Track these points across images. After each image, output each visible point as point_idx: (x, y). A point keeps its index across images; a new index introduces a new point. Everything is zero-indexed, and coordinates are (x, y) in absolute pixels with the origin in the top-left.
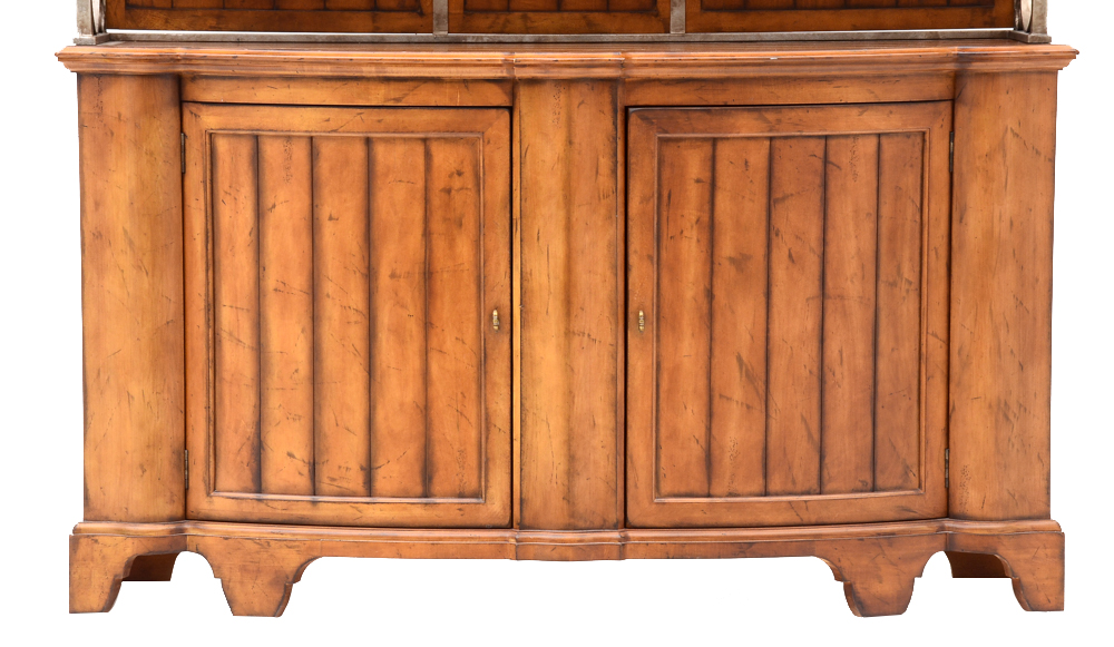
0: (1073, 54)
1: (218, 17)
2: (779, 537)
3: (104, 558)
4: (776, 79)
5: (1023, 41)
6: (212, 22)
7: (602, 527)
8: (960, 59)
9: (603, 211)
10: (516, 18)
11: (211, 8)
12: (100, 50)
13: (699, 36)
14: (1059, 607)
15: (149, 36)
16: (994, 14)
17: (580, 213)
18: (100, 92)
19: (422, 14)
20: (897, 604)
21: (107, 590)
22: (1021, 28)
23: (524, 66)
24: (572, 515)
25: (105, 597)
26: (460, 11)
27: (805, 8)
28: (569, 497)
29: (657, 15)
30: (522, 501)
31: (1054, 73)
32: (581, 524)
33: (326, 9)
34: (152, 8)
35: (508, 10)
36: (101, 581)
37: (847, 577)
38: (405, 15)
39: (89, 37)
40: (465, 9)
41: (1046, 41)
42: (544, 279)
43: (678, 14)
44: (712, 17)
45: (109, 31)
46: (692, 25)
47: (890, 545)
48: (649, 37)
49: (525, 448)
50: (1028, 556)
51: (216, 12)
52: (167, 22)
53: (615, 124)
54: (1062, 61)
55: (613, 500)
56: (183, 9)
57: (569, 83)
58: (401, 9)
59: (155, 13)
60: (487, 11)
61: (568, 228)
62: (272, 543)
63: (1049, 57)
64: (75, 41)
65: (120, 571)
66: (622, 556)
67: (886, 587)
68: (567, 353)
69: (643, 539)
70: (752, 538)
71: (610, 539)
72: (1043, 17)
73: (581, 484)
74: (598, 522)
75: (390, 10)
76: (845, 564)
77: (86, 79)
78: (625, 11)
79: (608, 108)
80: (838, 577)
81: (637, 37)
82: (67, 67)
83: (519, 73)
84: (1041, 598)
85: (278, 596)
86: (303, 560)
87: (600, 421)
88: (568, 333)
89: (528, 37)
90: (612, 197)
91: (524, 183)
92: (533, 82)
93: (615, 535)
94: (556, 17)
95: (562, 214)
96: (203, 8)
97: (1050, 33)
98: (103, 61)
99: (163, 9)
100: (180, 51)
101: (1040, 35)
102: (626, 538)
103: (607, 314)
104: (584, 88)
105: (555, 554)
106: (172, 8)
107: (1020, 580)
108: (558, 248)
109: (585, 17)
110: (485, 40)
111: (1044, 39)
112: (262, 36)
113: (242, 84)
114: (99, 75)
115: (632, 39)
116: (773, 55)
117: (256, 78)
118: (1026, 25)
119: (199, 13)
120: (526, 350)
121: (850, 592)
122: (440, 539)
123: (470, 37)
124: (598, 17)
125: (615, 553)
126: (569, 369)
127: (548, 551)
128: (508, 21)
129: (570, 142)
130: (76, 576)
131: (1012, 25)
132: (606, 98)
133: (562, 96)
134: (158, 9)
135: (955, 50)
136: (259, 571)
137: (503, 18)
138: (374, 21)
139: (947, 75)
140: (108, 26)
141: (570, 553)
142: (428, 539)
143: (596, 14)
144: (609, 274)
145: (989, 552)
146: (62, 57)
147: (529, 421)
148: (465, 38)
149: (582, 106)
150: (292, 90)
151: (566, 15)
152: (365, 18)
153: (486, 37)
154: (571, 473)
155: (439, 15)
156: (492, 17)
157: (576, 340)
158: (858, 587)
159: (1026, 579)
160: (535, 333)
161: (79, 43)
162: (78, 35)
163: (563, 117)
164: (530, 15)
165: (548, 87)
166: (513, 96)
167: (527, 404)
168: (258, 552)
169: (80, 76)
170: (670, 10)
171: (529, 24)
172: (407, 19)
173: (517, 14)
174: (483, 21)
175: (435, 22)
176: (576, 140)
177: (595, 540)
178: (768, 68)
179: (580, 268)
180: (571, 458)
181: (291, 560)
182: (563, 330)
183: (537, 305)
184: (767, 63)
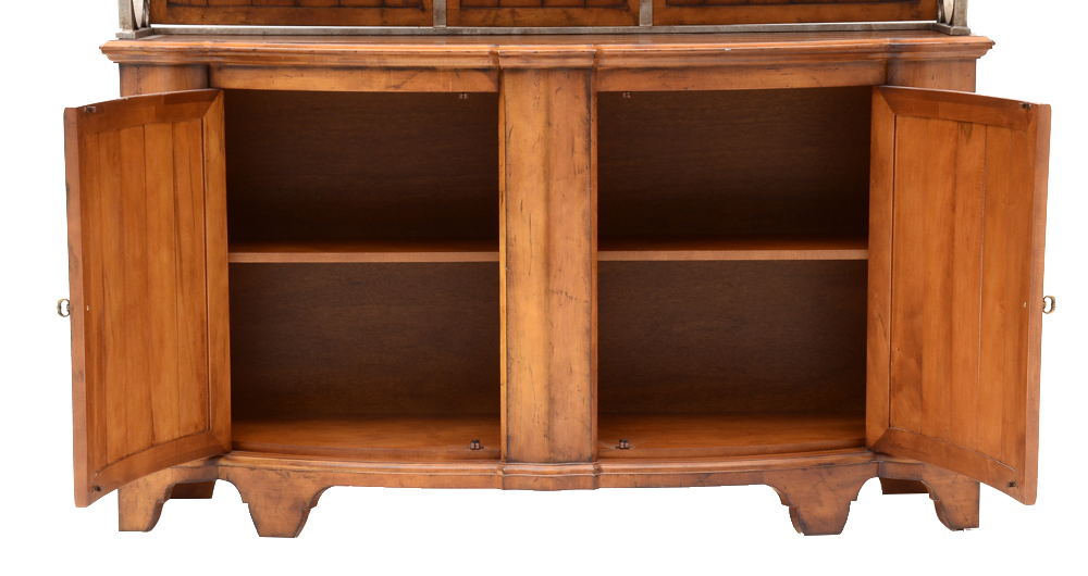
0: (990, 45)
1: (247, 13)
2: (733, 468)
3: (147, 485)
4: (731, 67)
5: (946, 33)
6: (243, 18)
7: (578, 461)
8: (891, 49)
9: (578, 185)
10: (505, 13)
11: (241, 6)
12: (138, 44)
13: (664, 29)
14: (976, 525)
15: (187, 30)
16: (920, 9)
17: (558, 187)
18: (139, 80)
19: (423, 10)
20: (835, 525)
21: (151, 512)
22: (943, 21)
23: (508, 57)
24: (552, 450)
25: (149, 519)
26: (457, 7)
27: (757, 4)
28: (549, 435)
29: (627, 10)
30: (508, 438)
31: (973, 61)
32: (560, 458)
33: (340, 6)
34: (191, 5)
35: (499, 6)
36: (145, 505)
37: (792, 502)
38: (409, 10)
39: (130, 32)
40: (461, 6)
41: (967, 33)
42: (528, 244)
43: (646, 10)
44: (676, 10)
45: (153, 26)
46: (658, 19)
47: (830, 474)
48: (621, 29)
49: (511, 391)
50: (949, 481)
51: (246, 9)
52: (203, 17)
53: (588, 108)
54: (980, 51)
55: (588, 437)
56: (217, 7)
57: (549, 71)
58: (405, 6)
59: (193, 10)
60: (480, 7)
61: (548, 199)
62: (292, 474)
63: (968, 47)
64: (118, 35)
65: (162, 496)
66: (595, 486)
67: (826, 510)
68: (547, 310)
69: (614, 470)
70: (710, 469)
71: (585, 471)
72: (963, 12)
73: (560, 423)
74: (575, 455)
75: (396, 7)
76: (790, 491)
77: (127, 69)
78: (599, 7)
79: (582, 94)
80: (784, 502)
81: (611, 29)
82: (110, 58)
83: (504, 63)
84: (960, 518)
85: (297, 519)
86: (318, 489)
87: (576, 368)
88: (548, 292)
89: (515, 30)
90: (586, 172)
91: (509, 160)
92: (516, 71)
93: (590, 467)
94: (540, 11)
95: (542, 187)
96: (234, 6)
97: (969, 26)
98: (140, 53)
99: (199, 6)
100: (208, 44)
101: (960, 28)
102: (599, 470)
103: (582, 275)
104: (561, 76)
105: (537, 484)
106: (208, 5)
107: (941, 503)
108: (539, 217)
109: (565, 12)
110: (479, 32)
111: (965, 31)
112: (285, 30)
113: (262, 73)
114: (138, 66)
115: (606, 31)
116: (727, 46)
117: (274, 68)
118: (948, 18)
119: (231, 10)
120: (511, 306)
121: (794, 515)
122: (437, 471)
123: (466, 30)
124: (576, 12)
125: (590, 484)
126: (549, 323)
127: (531, 482)
128: (498, 16)
129: (549, 124)
130: (124, 500)
131: (936, 18)
132: (580, 84)
133: (542, 84)
134: (195, 6)
135: (887, 41)
136: (280, 497)
137: (494, 13)
138: (382, 16)
139: (880, 63)
140: (152, 21)
141: (550, 484)
142: (427, 471)
143: (575, 9)
144: (584, 240)
145: (915, 479)
146: (105, 50)
147: (514, 368)
148: (461, 30)
149: (559, 93)
150: (305, 78)
151: (548, 10)
152: (373, 13)
153: (479, 30)
154: (551, 414)
155: (438, 11)
156: (485, 12)
157: (555, 298)
158: (802, 510)
159: (947, 501)
160: (519, 292)
161: (121, 38)
162: (121, 31)
163: (543, 102)
164: (517, 10)
165: (528, 76)
166: (499, 83)
167: (512, 354)
168: (279, 482)
169: (122, 67)
170: (639, 6)
171: (516, 19)
172: (410, 14)
173: (506, 9)
174: (476, 16)
175: (435, 17)
176: (554, 122)
177: (572, 472)
178: (723, 58)
179: (558, 235)
180: (551, 401)
181: (309, 488)
182: (543, 289)
183: (520, 267)
184: (722, 54)
